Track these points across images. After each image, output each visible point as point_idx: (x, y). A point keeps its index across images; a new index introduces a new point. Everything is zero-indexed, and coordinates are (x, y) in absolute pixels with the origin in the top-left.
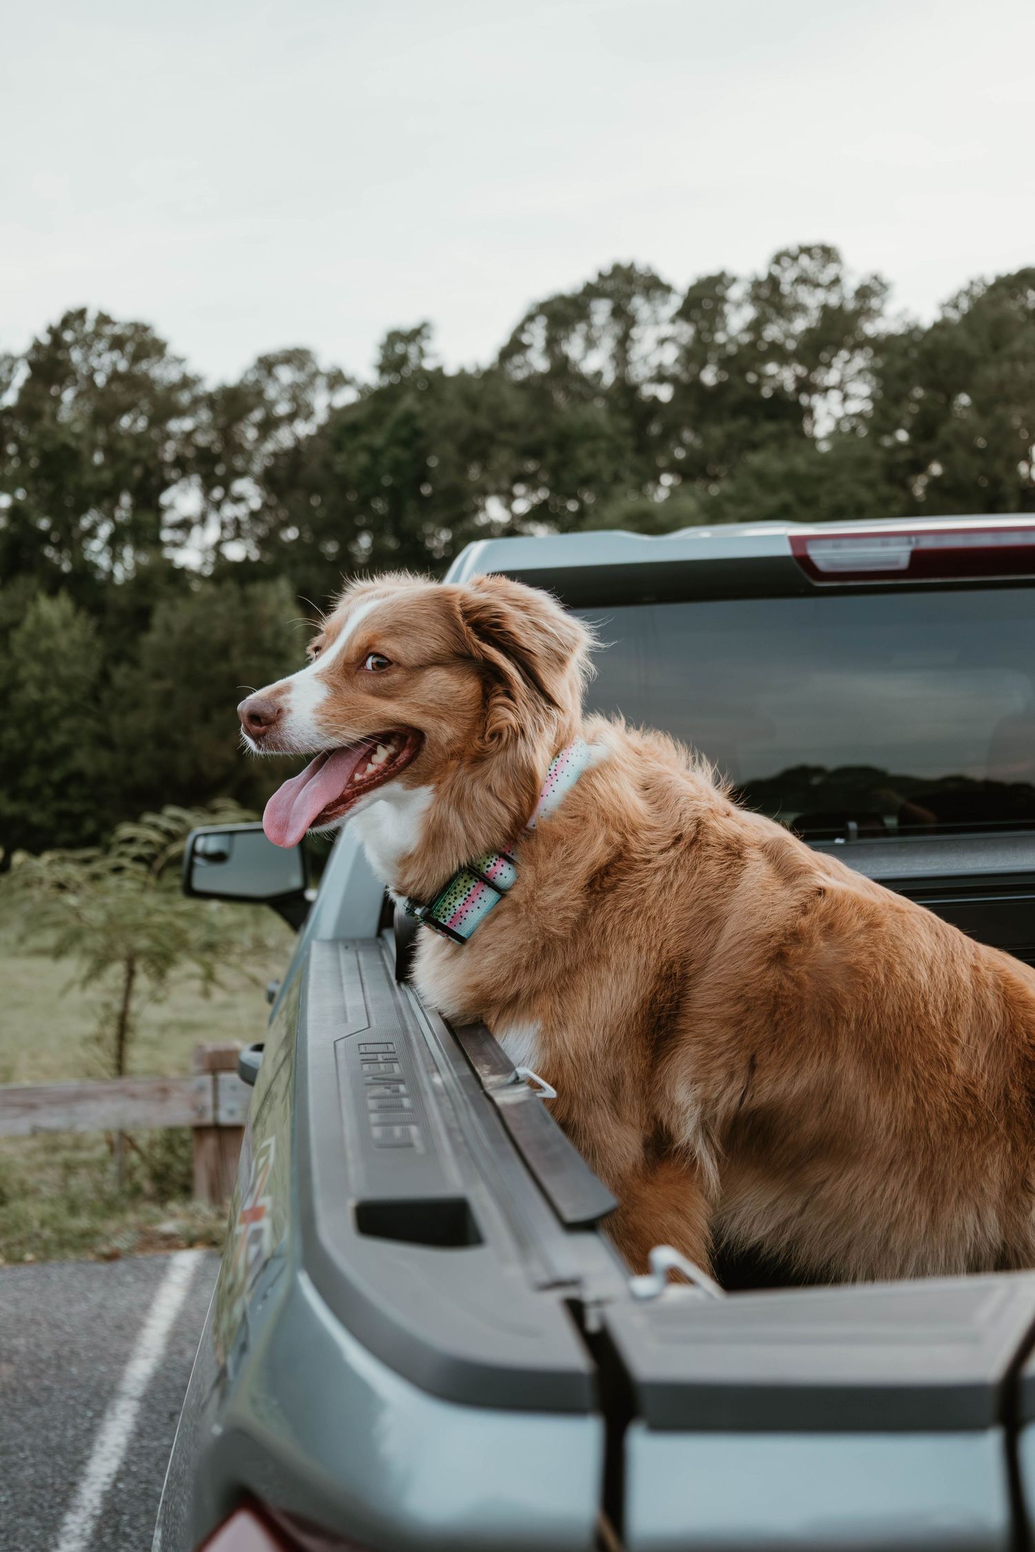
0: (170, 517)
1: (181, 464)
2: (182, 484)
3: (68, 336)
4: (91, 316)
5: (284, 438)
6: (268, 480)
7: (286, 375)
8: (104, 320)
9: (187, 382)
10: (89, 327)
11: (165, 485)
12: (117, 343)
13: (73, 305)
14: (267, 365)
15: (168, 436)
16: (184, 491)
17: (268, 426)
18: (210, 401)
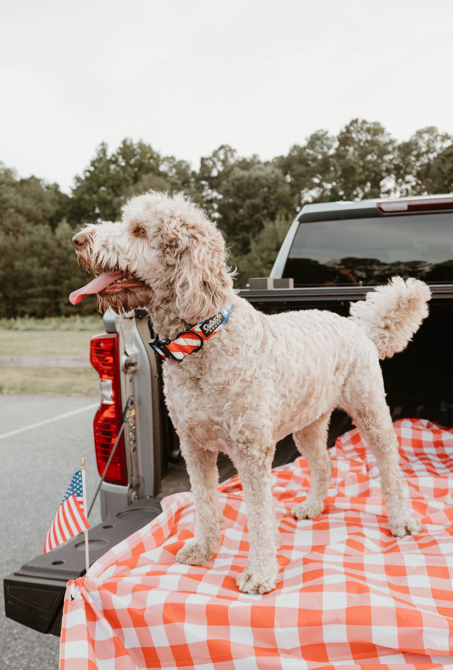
0: (383, 190)
1: (388, 171)
2: (388, 178)
3: (352, 128)
4: (360, 121)
5: (424, 160)
6: (419, 175)
7: (426, 137)
8: (364, 122)
9: (391, 142)
10: (359, 124)
11: (382, 178)
12: (368, 130)
13: (354, 118)
14: (420, 133)
15: (384, 161)
16: (389, 181)
17: (418, 156)
18: (400, 148)
